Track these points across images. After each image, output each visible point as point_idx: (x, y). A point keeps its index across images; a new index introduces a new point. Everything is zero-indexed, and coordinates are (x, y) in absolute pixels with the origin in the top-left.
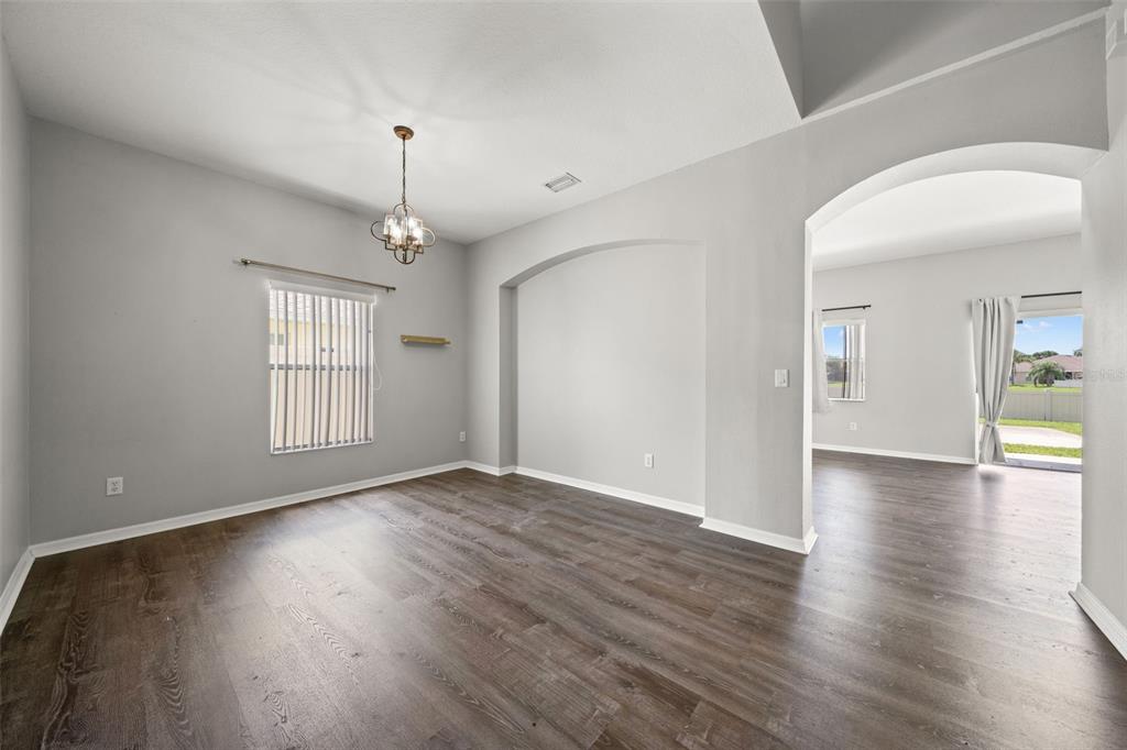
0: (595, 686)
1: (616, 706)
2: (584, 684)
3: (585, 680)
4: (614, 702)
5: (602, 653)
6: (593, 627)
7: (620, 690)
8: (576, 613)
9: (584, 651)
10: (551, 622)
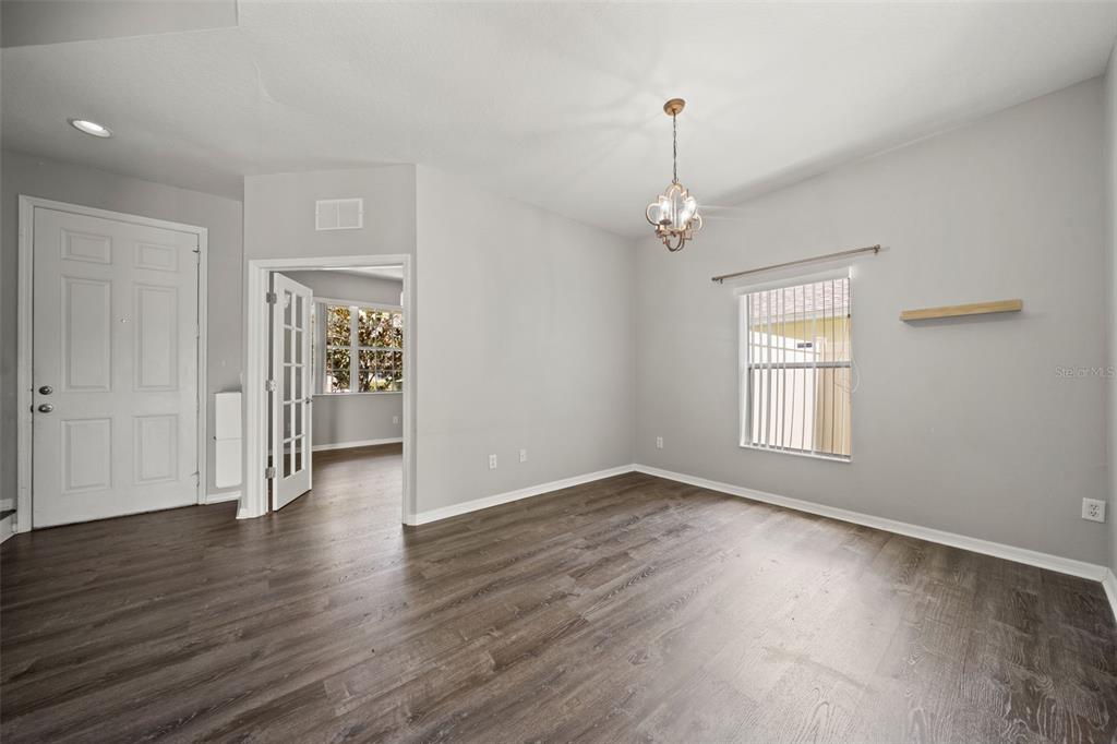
0: (375, 700)
1: (341, 711)
2: (386, 691)
3: (389, 694)
4: (346, 711)
5: (415, 718)
6: (463, 720)
7: (353, 722)
8: (502, 706)
9: (429, 700)
10: (494, 677)
